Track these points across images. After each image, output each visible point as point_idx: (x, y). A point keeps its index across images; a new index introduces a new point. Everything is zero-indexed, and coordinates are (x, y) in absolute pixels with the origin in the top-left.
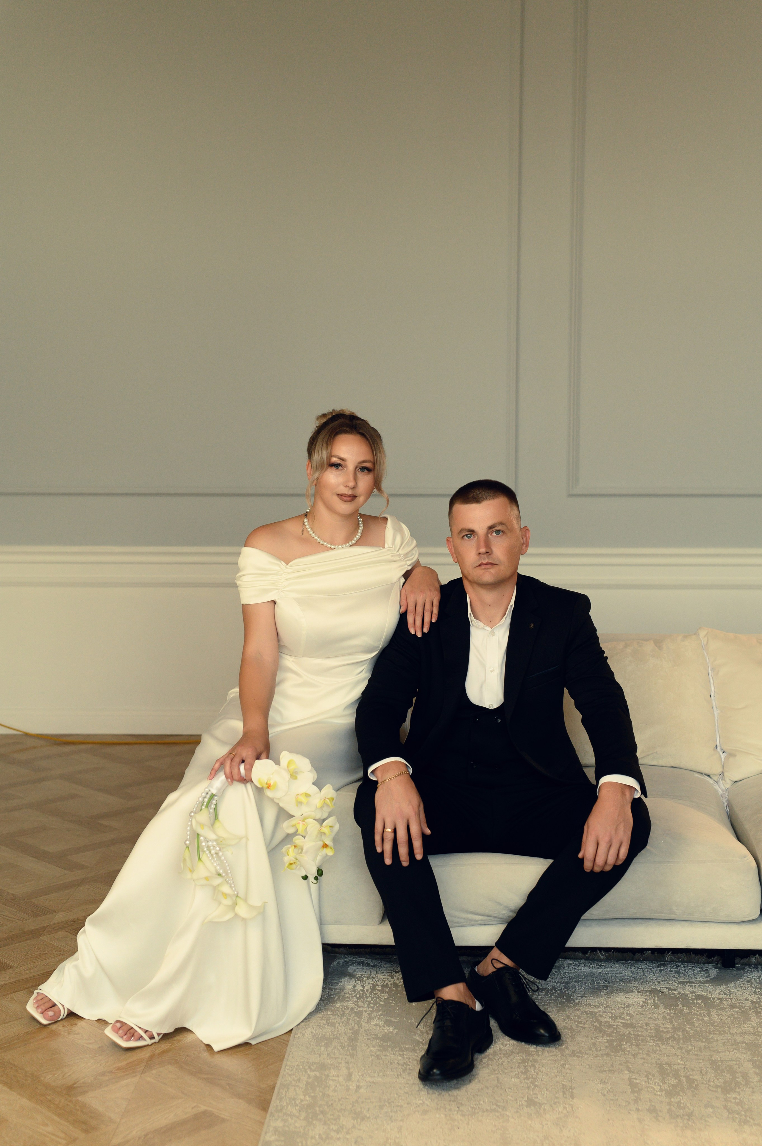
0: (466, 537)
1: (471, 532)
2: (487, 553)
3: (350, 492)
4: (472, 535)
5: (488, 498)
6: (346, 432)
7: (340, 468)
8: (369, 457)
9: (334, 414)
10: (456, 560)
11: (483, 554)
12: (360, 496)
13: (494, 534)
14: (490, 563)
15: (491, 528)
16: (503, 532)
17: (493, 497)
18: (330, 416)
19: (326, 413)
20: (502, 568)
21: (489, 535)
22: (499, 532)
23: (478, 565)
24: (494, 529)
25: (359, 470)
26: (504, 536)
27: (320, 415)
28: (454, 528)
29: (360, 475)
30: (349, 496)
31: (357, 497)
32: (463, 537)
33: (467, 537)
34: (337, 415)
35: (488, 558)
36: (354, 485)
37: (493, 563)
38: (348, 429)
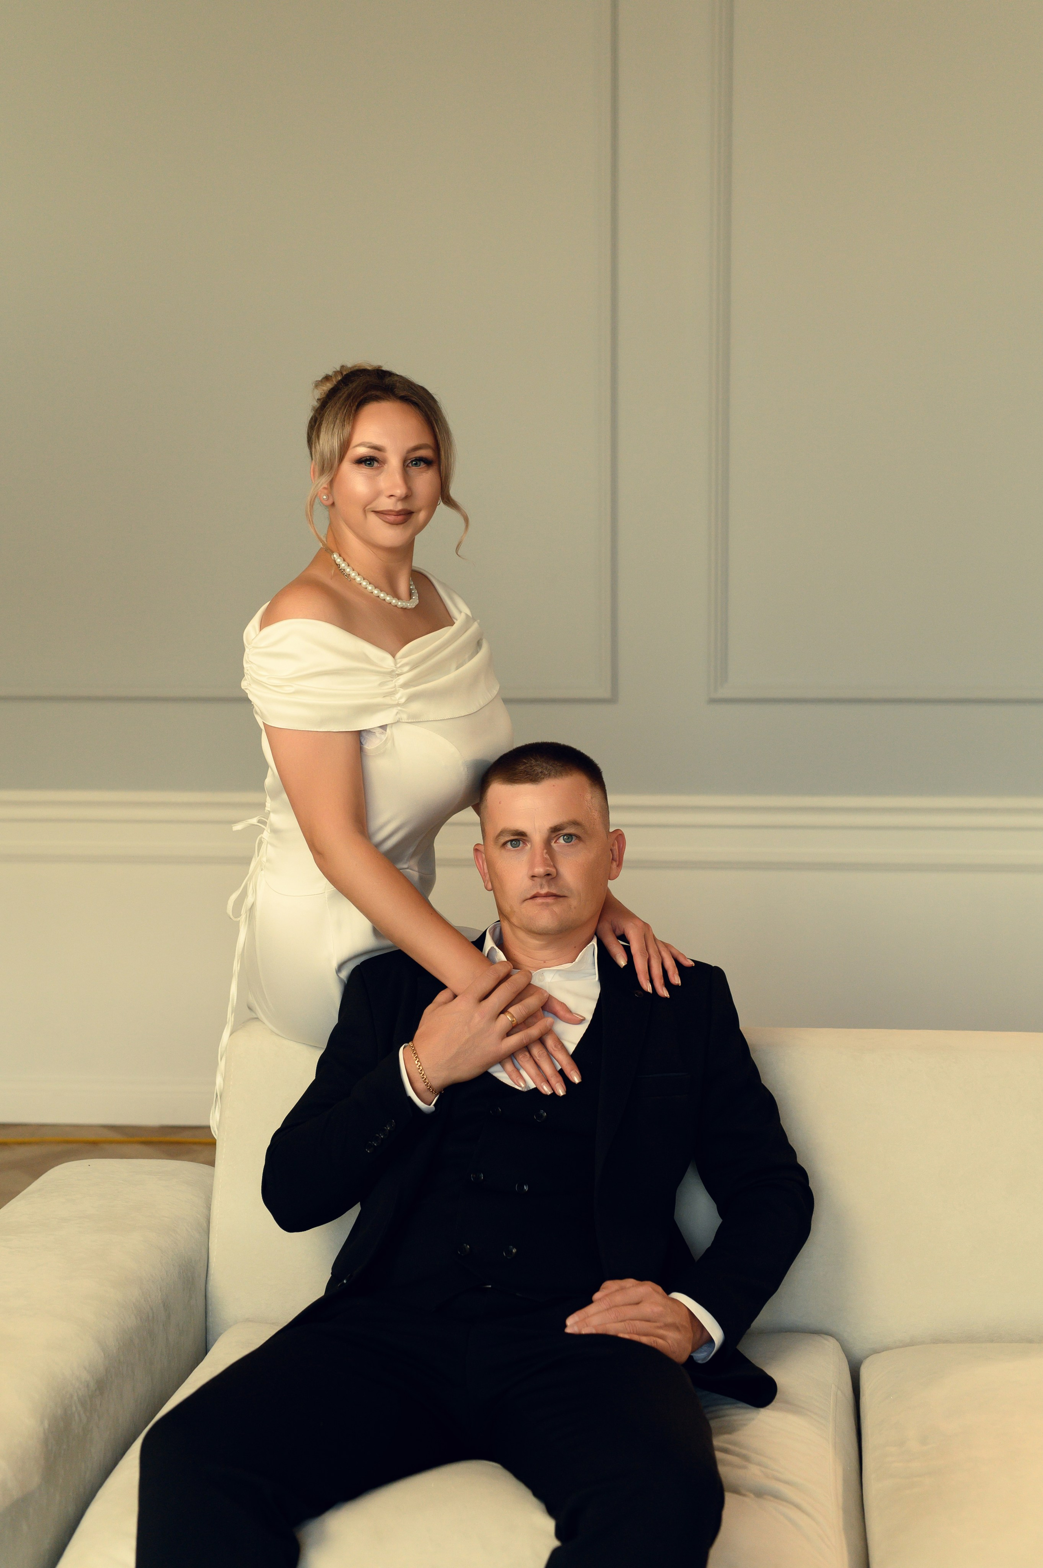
0: (509, 844)
1: (519, 838)
2: (548, 875)
3: (400, 507)
4: (521, 842)
5: (553, 773)
6: (377, 399)
7: (376, 464)
8: (427, 439)
9: (345, 373)
10: (490, 886)
11: (539, 877)
12: (419, 510)
13: (561, 841)
14: (552, 893)
15: (555, 830)
16: (578, 838)
17: (558, 774)
18: (340, 378)
19: (330, 373)
20: (574, 902)
21: (553, 844)
22: (569, 837)
23: (529, 896)
24: (561, 832)
25: (410, 465)
26: (581, 845)
27: (320, 379)
28: (489, 828)
29: (413, 471)
30: (398, 513)
31: (414, 514)
32: (505, 844)
33: (511, 844)
34: (352, 372)
35: (549, 886)
36: (406, 493)
37: (558, 894)
38: (378, 393)
